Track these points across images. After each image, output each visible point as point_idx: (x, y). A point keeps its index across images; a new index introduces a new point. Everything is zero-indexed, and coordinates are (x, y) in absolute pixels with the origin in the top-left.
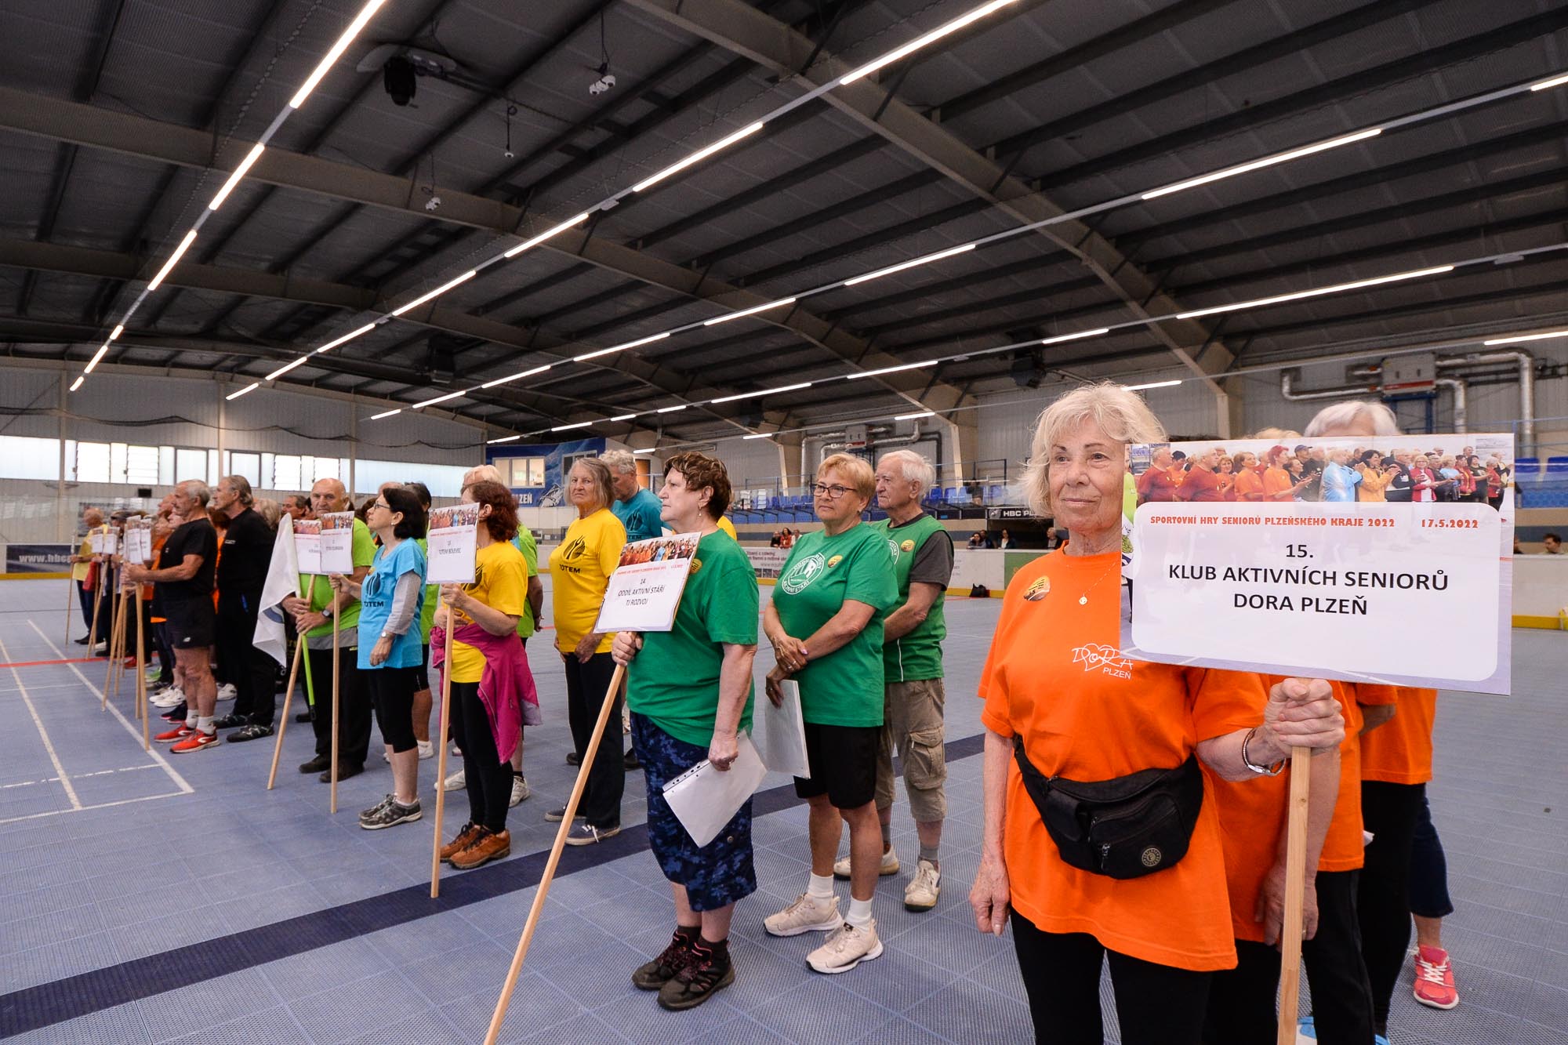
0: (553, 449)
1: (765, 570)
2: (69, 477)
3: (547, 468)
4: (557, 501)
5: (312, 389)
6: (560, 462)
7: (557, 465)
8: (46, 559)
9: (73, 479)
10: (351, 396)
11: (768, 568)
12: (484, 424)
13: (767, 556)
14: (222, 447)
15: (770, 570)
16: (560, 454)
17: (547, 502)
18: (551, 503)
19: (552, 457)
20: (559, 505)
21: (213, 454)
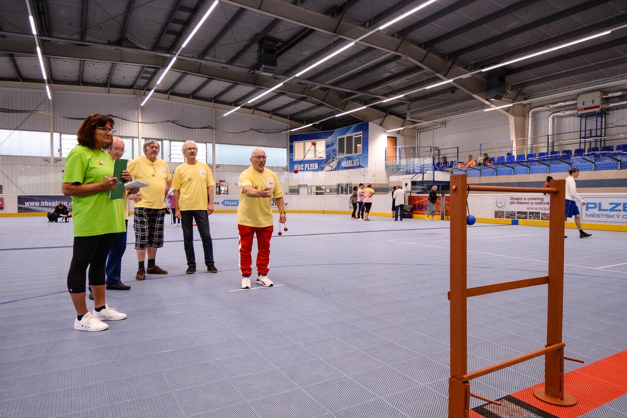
0: (331, 134)
1: (530, 213)
2: (56, 155)
3: (327, 146)
4: (334, 167)
5: (190, 100)
6: (336, 142)
7: (334, 144)
8: (40, 204)
9: (59, 156)
10: (212, 104)
11: (534, 211)
12: (288, 121)
13: (534, 201)
14: (140, 137)
15: (538, 213)
16: (336, 136)
17: (327, 168)
18: (330, 168)
19: (330, 139)
20: (335, 170)
21: (136, 140)
